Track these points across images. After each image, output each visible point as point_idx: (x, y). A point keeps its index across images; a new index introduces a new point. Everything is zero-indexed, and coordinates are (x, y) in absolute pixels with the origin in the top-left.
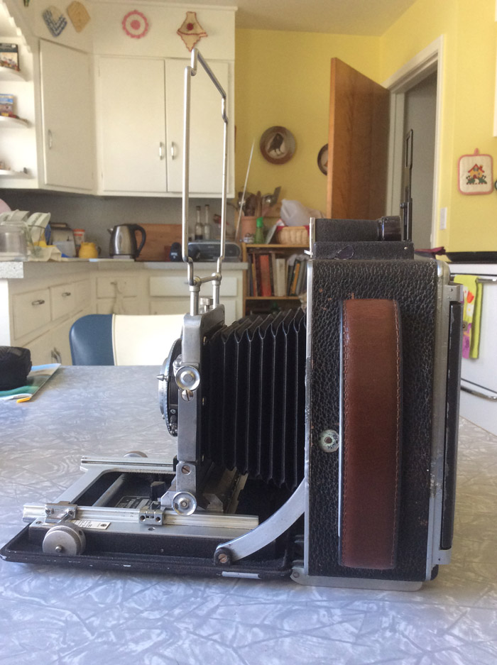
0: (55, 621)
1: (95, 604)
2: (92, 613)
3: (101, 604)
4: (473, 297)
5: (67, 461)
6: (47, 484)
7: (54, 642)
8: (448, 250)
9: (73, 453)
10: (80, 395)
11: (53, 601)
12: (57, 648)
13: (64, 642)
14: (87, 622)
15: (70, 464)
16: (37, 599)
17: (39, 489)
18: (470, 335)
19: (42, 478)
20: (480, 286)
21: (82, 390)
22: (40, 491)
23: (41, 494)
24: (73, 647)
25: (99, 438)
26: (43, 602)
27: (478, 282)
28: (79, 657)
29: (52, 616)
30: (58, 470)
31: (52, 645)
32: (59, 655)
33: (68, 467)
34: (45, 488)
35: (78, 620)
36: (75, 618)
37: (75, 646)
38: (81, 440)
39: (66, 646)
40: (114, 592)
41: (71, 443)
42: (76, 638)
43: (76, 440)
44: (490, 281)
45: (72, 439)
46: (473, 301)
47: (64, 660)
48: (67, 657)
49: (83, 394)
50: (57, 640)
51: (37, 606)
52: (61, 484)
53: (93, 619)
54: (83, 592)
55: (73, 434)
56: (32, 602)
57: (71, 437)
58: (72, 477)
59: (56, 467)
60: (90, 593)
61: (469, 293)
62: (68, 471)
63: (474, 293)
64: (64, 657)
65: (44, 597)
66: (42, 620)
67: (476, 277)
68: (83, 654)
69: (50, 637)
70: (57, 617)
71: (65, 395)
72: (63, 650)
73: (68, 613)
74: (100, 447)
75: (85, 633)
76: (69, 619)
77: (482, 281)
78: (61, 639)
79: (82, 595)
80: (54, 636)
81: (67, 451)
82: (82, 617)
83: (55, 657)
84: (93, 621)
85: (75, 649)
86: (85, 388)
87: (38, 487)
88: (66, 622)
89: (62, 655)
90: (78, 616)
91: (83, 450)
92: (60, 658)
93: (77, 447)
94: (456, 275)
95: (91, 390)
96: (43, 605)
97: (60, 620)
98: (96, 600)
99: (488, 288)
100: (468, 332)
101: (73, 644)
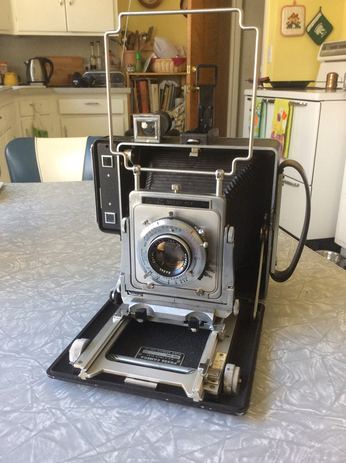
0: (26, 366)
1: (47, 354)
2: (46, 360)
3: (51, 354)
4: (286, 115)
5: (19, 260)
6: (8, 277)
7: (27, 378)
8: (271, 80)
9: (21, 255)
10: (19, 208)
11: (23, 355)
12: (29, 382)
13: (32, 378)
14: (44, 365)
15: (21, 263)
16: (13, 354)
17: (4, 281)
18: (283, 142)
19: (4, 273)
20: (291, 107)
21: (21, 203)
22: (4, 283)
23: (5, 285)
24: (37, 380)
25: (37, 242)
26: (17, 355)
27: (291, 104)
28: (42, 385)
29: (23, 363)
30: (14, 267)
31: (25, 380)
32: (31, 385)
33: (20, 265)
34: (7, 281)
35: (39, 365)
36: (37, 364)
37: (40, 379)
38: (25, 244)
39: (33, 380)
40: (57, 347)
41: (19, 247)
42: (39, 375)
43: (22, 244)
44: (298, 104)
45: (19, 244)
46: (287, 117)
47: (34, 388)
48: (35, 386)
49: (22, 207)
50: (28, 377)
51: (14, 358)
52: (17, 277)
53: (46, 364)
54: (39, 348)
55: (19, 240)
56: (11, 356)
57: (19, 242)
58: (23, 272)
59: (12, 265)
60: (44, 348)
61: (284, 113)
62: (20, 267)
63: (287, 113)
64: (33, 387)
65: (18, 353)
66: (18, 366)
67: (289, 101)
68: (44, 384)
69: (24, 376)
70: (27, 364)
71: (10, 208)
72: (32, 383)
73: (32, 361)
74: (39, 249)
75: (43, 372)
76: (33, 364)
77: (293, 104)
78: (31, 376)
79: (39, 350)
80: (26, 375)
81: (17, 253)
82: (41, 363)
83: (29, 387)
84: (47, 365)
85: (39, 382)
86: (23, 202)
87: (3, 280)
88: (32, 366)
89: (32, 385)
90: (39, 363)
91: (28, 252)
92: (31, 387)
93: (24, 250)
94: (276, 99)
95: (26, 204)
96: (17, 357)
97: (29, 366)
98: (48, 352)
99: (297, 109)
100: (282, 140)
101: (37, 379)
